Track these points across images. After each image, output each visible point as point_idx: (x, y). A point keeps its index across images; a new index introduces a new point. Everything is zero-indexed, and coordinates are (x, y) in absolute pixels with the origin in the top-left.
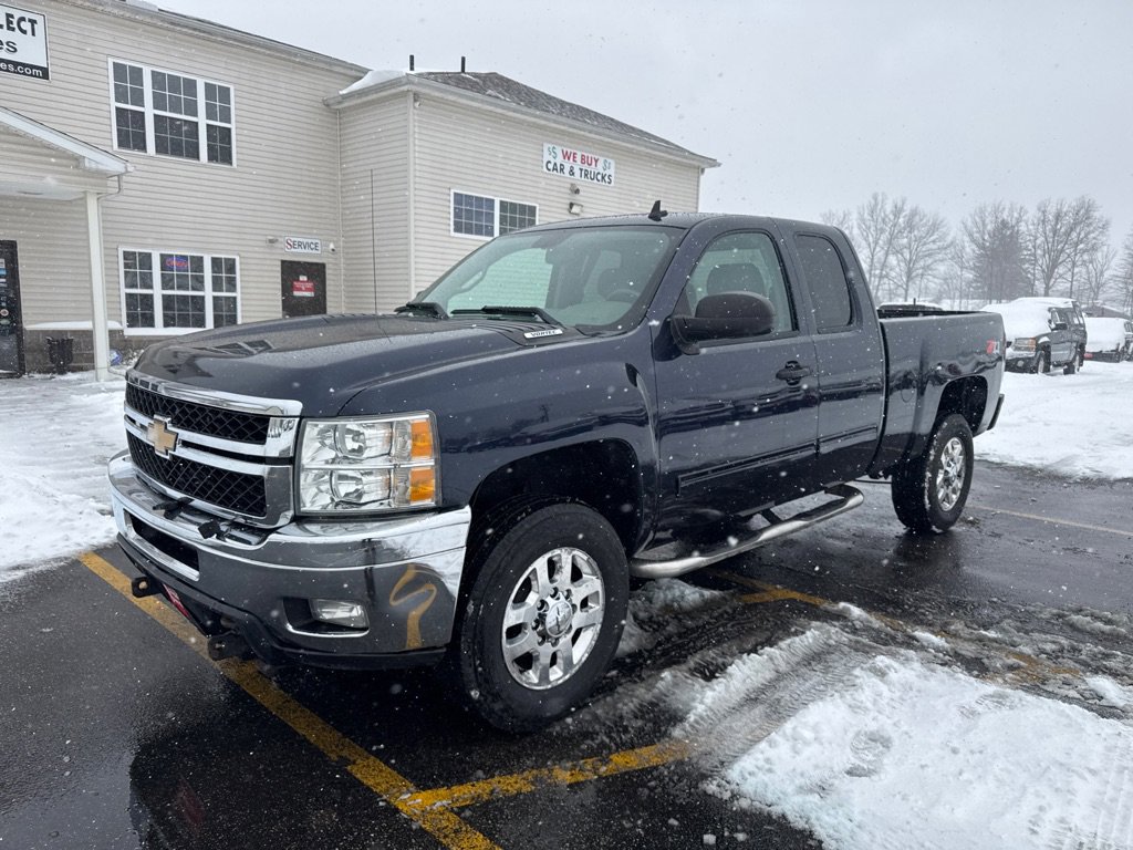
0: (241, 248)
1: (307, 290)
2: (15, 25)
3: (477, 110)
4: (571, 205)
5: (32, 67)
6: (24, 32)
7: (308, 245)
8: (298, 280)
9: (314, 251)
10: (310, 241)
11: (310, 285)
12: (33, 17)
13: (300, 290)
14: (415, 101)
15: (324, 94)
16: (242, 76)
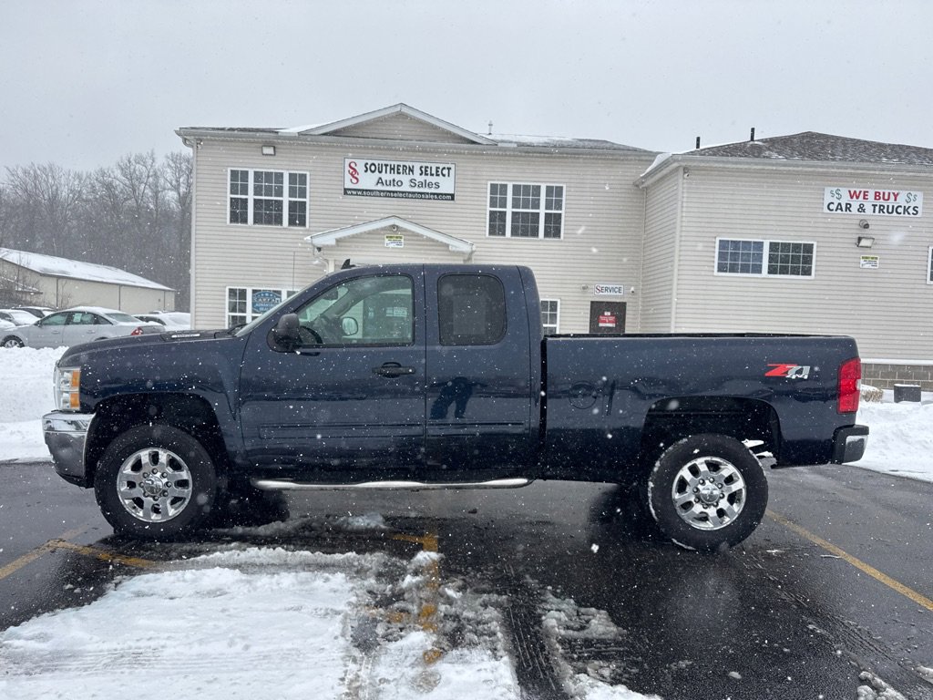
0: (561, 294)
1: (609, 322)
2: (440, 173)
3: (746, 171)
4: (860, 239)
5: (446, 195)
6: (444, 175)
7: (613, 289)
8: (603, 315)
9: (618, 294)
10: (614, 286)
11: (612, 318)
12: (449, 166)
13: (605, 322)
14: (685, 173)
15: (633, 178)
16: (573, 176)
